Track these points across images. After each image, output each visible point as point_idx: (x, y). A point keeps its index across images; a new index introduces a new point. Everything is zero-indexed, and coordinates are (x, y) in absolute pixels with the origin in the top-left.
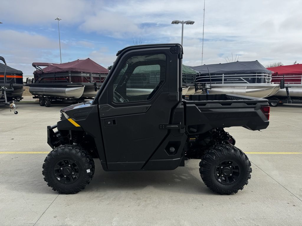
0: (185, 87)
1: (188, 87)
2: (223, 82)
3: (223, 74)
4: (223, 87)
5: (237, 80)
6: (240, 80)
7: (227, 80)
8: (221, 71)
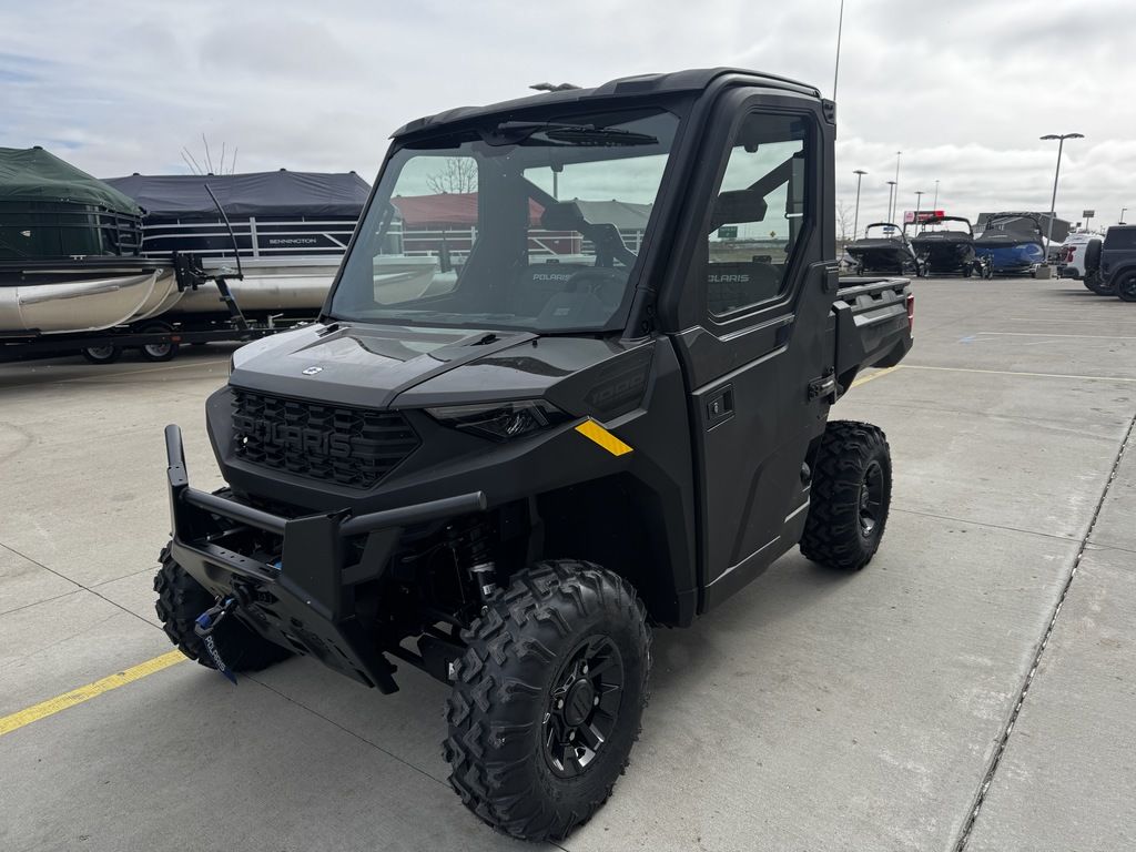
0: (140, 270)
1: (152, 272)
2: (256, 249)
3: (252, 219)
4: (279, 270)
5: (311, 241)
6: (323, 241)
7: (272, 241)
8: (240, 205)
